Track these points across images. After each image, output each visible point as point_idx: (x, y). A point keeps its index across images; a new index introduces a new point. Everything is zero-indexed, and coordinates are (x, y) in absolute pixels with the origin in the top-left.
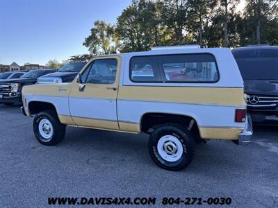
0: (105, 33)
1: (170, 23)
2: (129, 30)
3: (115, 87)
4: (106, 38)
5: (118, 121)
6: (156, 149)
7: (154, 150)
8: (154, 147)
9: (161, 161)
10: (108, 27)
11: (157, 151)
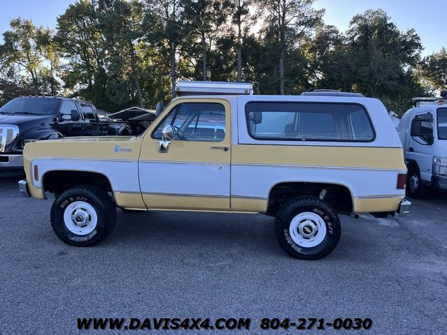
0: (32, 42)
1: (155, 38)
2: (80, 42)
3: (227, 146)
4: (33, 52)
5: (230, 197)
6: (288, 232)
7: (286, 235)
8: (285, 231)
9: (296, 248)
10: (40, 33)
11: (289, 235)
